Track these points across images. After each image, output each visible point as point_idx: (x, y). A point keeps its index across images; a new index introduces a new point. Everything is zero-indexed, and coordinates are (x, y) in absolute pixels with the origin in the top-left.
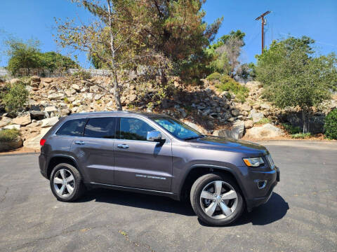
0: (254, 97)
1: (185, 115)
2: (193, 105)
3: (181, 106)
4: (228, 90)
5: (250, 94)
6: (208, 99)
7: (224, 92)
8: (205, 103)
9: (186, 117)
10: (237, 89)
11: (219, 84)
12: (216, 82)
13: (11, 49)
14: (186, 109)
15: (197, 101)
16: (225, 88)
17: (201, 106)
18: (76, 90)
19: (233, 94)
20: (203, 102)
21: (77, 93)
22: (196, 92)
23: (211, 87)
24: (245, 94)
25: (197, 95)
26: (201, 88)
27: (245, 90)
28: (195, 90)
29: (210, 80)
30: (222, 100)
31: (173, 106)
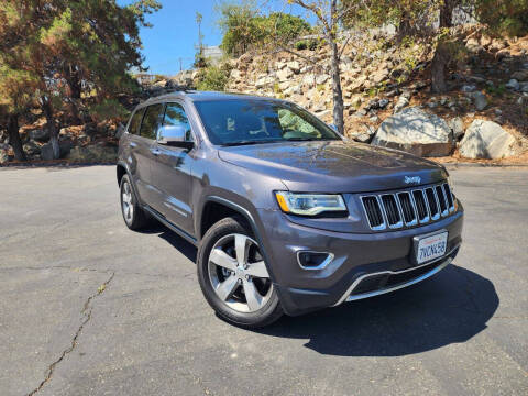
1: (481, 105)
2: (513, 83)
3: (480, 86)
9: (485, 109)
13: (223, 16)
14: (490, 92)
15: (525, 73)
18: (293, 70)
21: (295, 76)
31: (458, 88)
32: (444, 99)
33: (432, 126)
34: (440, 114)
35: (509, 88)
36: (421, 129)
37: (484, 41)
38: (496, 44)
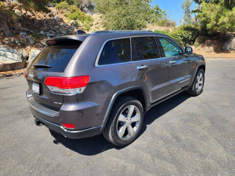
0: (97, 26)
1: (32, 42)
2: (42, 32)
3: (28, 33)
4: (75, 19)
5: (94, 23)
6: (58, 27)
7: (72, 21)
8: (55, 31)
9: (34, 44)
10: (83, 19)
11: (68, 13)
12: (64, 10)
14: (34, 36)
15: (46, 28)
16: (73, 17)
17: (51, 33)
19: (80, 23)
20: (53, 30)
22: (45, 20)
23: (61, 16)
24: (90, 23)
25: (47, 23)
26: (50, 16)
27: (90, 20)
28: (44, 18)
29: (59, 8)
30: (70, 28)
31: (18, 34)
32: (12, 39)
33: (11, 54)
34: (13, 47)
35: (42, 34)
36: (4, 55)
37: (24, 12)
38: (29, 13)
